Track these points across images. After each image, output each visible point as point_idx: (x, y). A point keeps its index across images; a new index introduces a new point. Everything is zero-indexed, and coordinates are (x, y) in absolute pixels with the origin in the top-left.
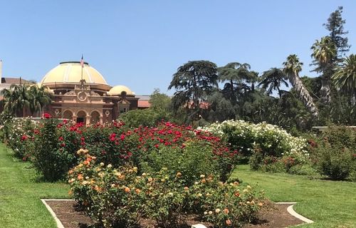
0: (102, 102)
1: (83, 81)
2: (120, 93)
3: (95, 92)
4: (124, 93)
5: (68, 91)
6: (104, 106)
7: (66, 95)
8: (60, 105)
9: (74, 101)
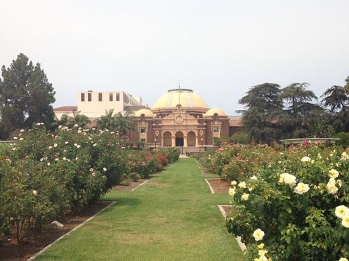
0: (196, 123)
1: (179, 106)
2: (212, 114)
3: (191, 115)
4: (216, 115)
5: (168, 115)
6: (199, 126)
7: (165, 118)
8: (160, 127)
9: (172, 123)
